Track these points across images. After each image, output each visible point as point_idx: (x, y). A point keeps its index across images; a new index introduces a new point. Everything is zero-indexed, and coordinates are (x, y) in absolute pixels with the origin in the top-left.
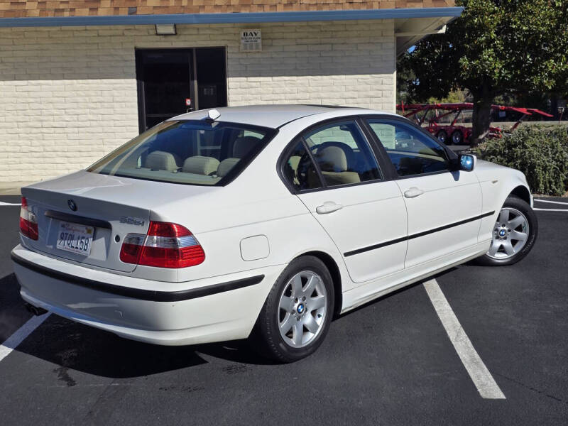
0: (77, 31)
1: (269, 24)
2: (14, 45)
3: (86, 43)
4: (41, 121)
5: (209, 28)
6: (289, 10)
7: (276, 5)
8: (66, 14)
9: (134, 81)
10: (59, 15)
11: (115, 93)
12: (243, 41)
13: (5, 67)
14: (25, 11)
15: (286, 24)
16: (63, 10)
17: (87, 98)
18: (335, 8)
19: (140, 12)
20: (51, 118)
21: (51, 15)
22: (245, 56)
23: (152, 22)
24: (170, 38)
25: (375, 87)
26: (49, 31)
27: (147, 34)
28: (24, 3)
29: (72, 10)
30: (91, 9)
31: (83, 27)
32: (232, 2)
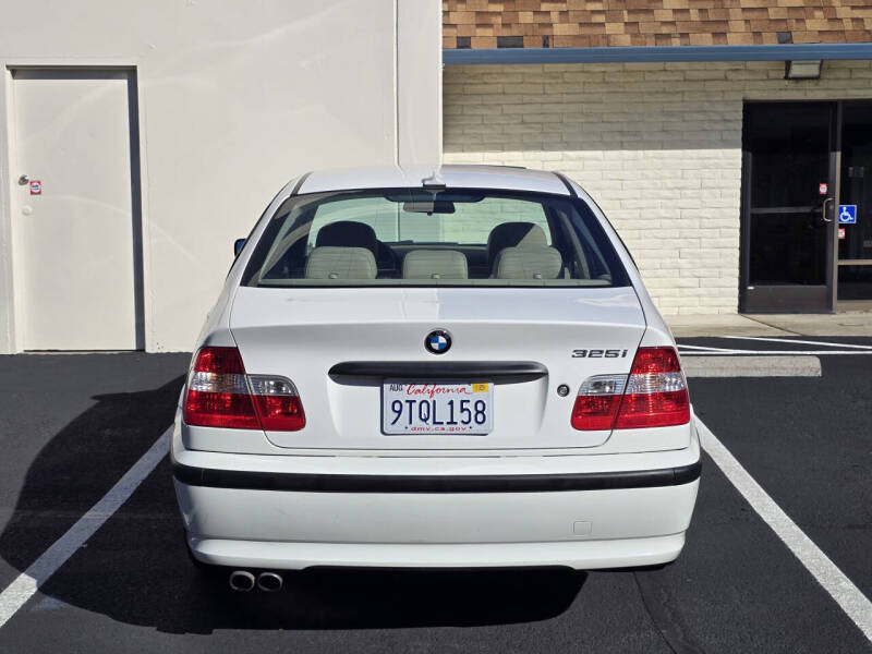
0: (651, 71)
2: (545, 94)
3: (664, 92)
5: (870, 70)
9: (738, 153)
11: (706, 173)
13: (527, 131)
14: (607, 37)
16: (668, 36)
19: (799, 40)
26: (604, 72)
27: (765, 77)
28: (602, 25)
29: (684, 35)
30: (715, 35)
31: (660, 65)
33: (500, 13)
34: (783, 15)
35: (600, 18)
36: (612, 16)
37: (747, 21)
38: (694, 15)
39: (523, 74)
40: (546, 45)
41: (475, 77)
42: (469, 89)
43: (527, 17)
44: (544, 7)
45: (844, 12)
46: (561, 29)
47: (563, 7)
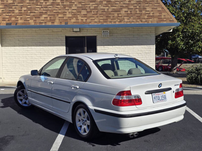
0: (45, 30)
1: (112, 28)
2: (23, 34)
3: (48, 34)
4: (32, 61)
5: (91, 30)
6: (120, 23)
7: (116, 22)
8: (43, 24)
9: (65, 47)
10: (41, 24)
11: (58, 51)
12: (103, 34)
13: (20, 42)
14: (29, 23)
15: (117, 28)
16: (42, 23)
17: (48, 53)
18: (136, 23)
19: (69, 24)
20: (35, 60)
21: (38, 24)
22: (103, 39)
23: (72, 27)
24: (77, 33)
25: (148, 50)
26: (35, 30)
27: (69, 31)
28: (29, 20)
29: (45, 23)
30: (52, 23)
31: (47, 29)
32: (101, 21)
33: (8, 18)
34: (67, 18)
35: (29, 19)
36: (31, 18)
37: (59, 20)
38: (48, 19)
39: (18, 30)
40: (16, 25)
41: (8, 31)
42: (7, 33)
43: (13, 19)
44: (17, 17)
45: (80, 18)
46: (20, 21)
47: (21, 17)
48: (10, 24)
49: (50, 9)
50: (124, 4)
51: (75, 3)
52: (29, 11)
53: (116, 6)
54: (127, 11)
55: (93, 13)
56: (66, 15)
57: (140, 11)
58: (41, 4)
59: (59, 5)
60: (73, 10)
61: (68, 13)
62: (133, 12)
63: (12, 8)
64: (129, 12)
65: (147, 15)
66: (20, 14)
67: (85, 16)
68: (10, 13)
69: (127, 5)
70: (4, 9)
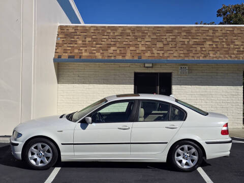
0: (111, 65)
1: (191, 64)
2: (84, 69)
7: (199, 57)
8: (113, 58)
9: (133, 85)
10: (110, 58)
12: (180, 71)
13: (80, 78)
14: (96, 56)
16: (111, 56)
18: (224, 59)
19: (143, 58)
21: (106, 58)
23: (144, 62)
24: (149, 69)
29: (115, 56)
30: (122, 56)
32: (181, 55)
33: (70, 50)
34: (140, 52)
35: (95, 52)
36: (98, 51)
37: (131, 53)
38: (118, 52)
39: (79, 64)
40: (80, 58)
41: (66, 65)
42: (65, 68)
43: (76, 51)
44: (81, 48)
45: (155, 51)
46: (84, 54)
47: (86, 48)
48: (73, 57)
49: (119, 40)
50: (207, 36)
51: (149, 34)
52: (94, 43)
53: (197, 39)
54: (212, 45)
55: (170, 46)
56: (138, 47)
57: (227, 45)
58: (108, 34)
59: (130, 36)
60: (147, 42)
61: (140, 45)
62: (219, 46)
63: (74, 38)
64: (214, 46)
65: (237, 50)
66: (84, 46)
67: (161, 49)
68: (72, 44)
69: (211, 37)
70: (65, 39)
